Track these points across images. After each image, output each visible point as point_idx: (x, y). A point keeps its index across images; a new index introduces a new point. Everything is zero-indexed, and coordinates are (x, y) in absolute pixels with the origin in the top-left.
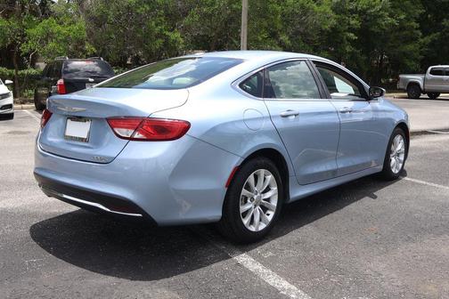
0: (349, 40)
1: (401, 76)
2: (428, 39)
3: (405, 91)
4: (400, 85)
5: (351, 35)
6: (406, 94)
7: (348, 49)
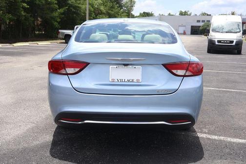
0: (24, 8)
1: (60, 31)
2: (61, 10)
3: (63, 39)
4: (60, 36)
5: (25, 5)
6: (64, 41)
7: (23, 13)
